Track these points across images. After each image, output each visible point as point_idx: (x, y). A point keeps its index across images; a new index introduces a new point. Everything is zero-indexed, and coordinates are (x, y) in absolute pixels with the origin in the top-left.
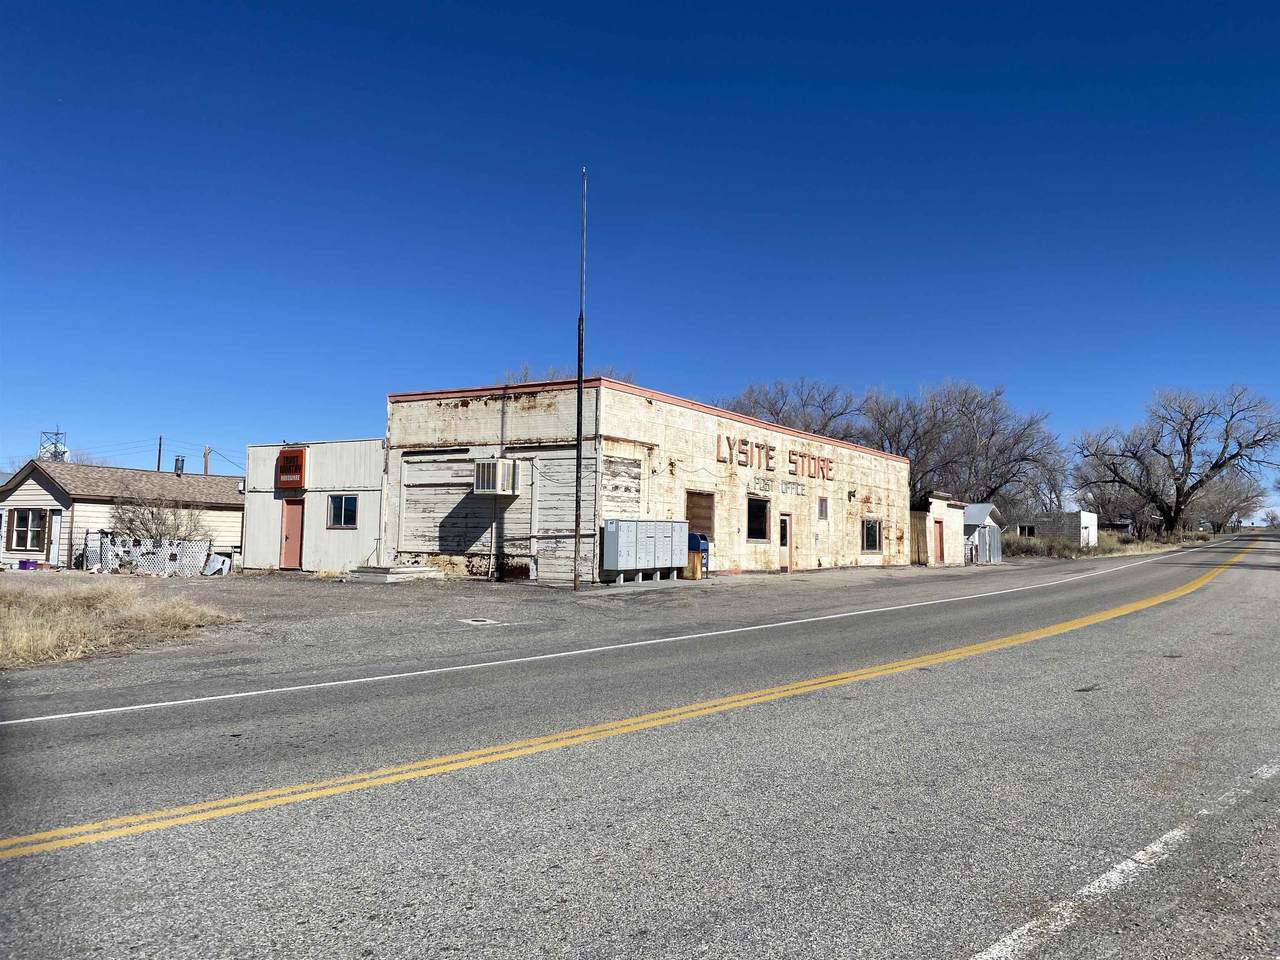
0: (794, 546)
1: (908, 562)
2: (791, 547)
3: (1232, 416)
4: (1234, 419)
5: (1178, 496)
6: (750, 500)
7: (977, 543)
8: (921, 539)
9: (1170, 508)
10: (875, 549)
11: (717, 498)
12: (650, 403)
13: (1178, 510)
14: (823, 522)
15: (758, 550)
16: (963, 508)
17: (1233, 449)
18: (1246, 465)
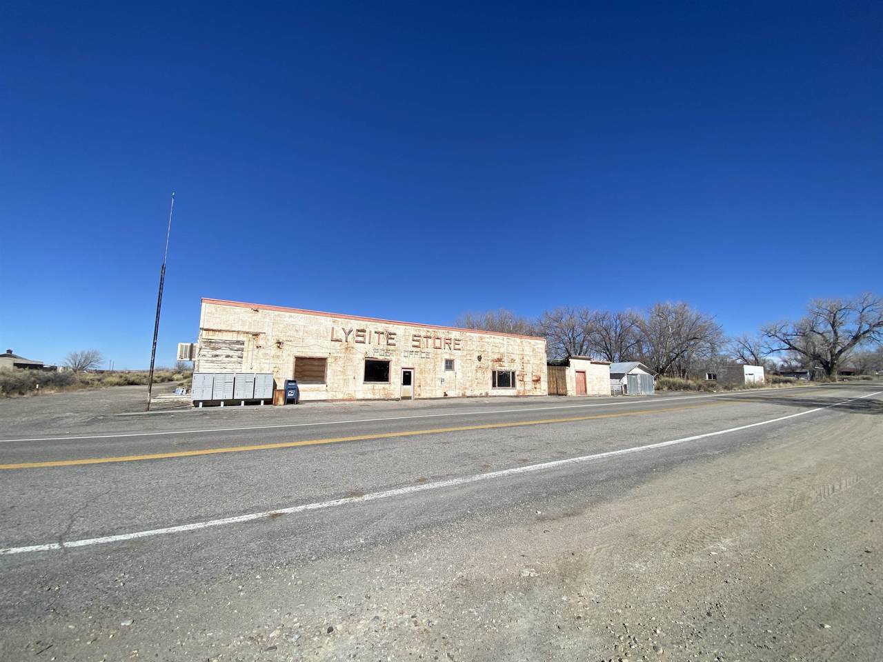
0: (417, 385)
1: (546, 393)
2: (414, 386)
3: (863, 310)
4: (864, 311)
5: (832, 356)
6: (366, 361)
7: (626, 383)
8: (560, 382)
9: (828, 363)
10: (509, 386)
11: (329, 361)
12: (257, 311)
13: (833, 364)
14: (449, 373)
15: (375, 388)
16: (609, 364)
17: (866, 327)
18: (877, 336)
